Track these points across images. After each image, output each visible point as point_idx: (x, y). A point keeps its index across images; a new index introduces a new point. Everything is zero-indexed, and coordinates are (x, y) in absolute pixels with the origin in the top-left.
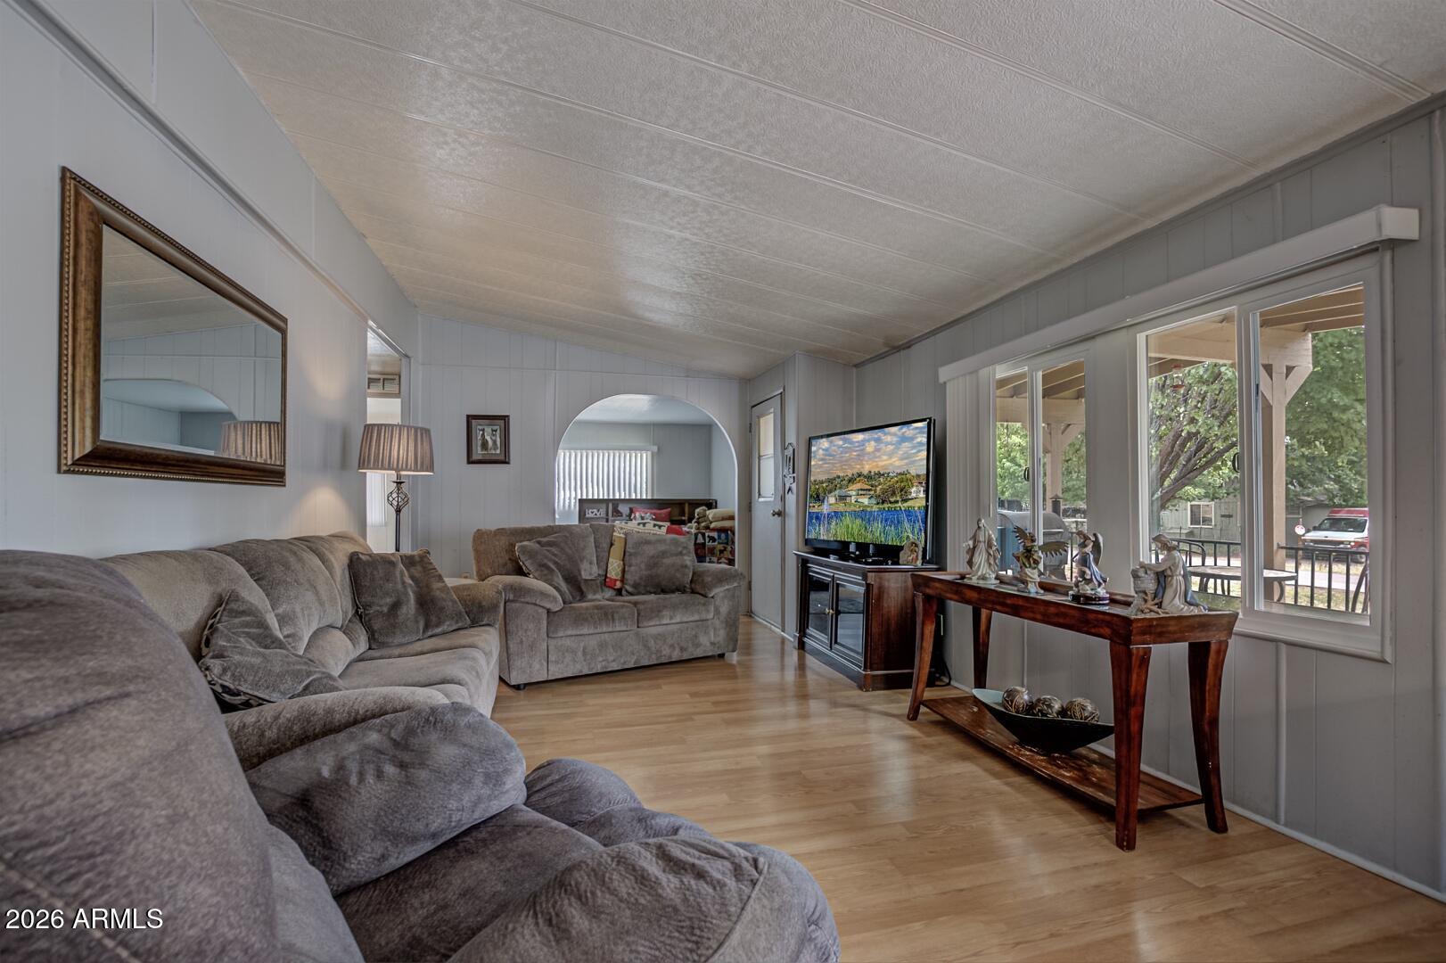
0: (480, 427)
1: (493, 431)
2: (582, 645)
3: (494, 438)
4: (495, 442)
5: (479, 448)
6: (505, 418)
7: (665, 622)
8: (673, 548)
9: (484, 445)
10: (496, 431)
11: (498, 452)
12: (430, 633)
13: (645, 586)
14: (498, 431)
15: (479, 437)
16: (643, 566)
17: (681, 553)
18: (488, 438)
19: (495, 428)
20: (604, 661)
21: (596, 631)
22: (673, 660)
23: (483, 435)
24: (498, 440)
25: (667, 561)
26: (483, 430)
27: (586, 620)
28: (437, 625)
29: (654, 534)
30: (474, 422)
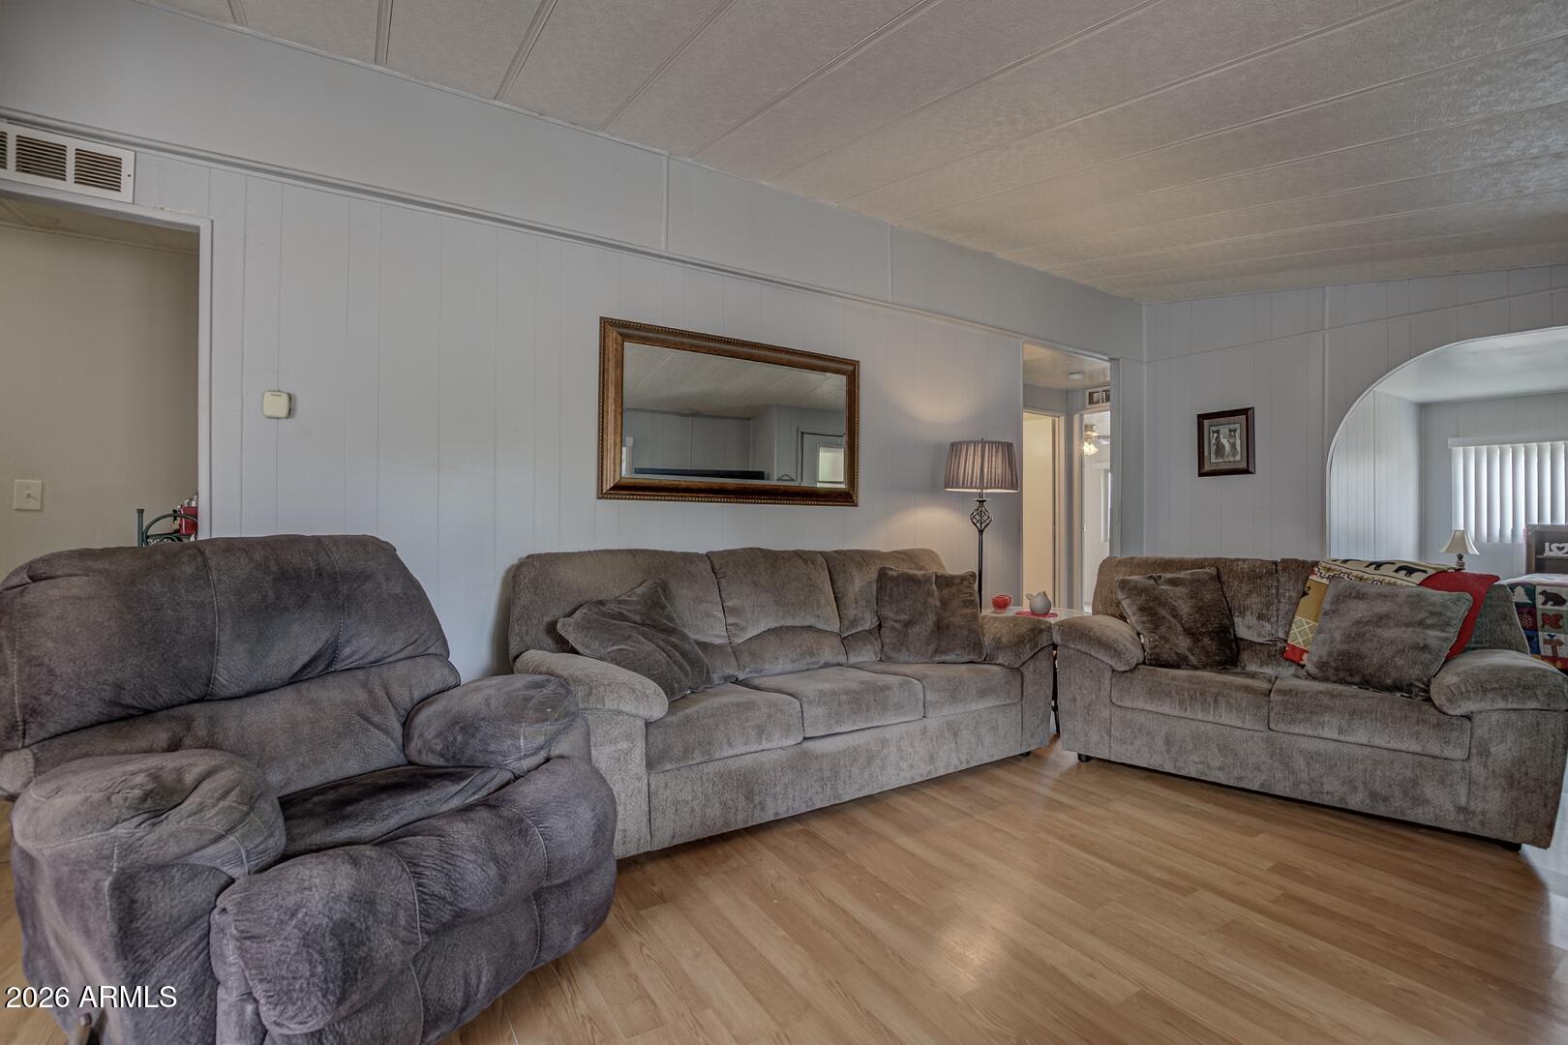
0: (1214, 429)
1: (1230, 431)
2: (1165, 729)
3: (1232, 441)
4: (1233, 446)
5: (1213, 456)
6: (1246, 412)
7: (1327, 733)
8: (1406, 610)
9: (1220, 448)
10: (1235, 431)
11: (1238, 458)
12: (937, 659)
13: (1337, 669)
14: (1238, 431)
15: (1213, 442)
16: (1338, 636)
17: (1421, 623)
18: (1225, 442)
19: (1232, 427)
20: (1202, 763)
21: (1183, 714)
22: (1349, 807)
23: (1218, 438)
24: (1238, 442)
25: (1387, 633)
26: (1218, 432)
27: (1169, 694)
28: (945, 652)
29: (1389, 584)
30: (1206, 422)
